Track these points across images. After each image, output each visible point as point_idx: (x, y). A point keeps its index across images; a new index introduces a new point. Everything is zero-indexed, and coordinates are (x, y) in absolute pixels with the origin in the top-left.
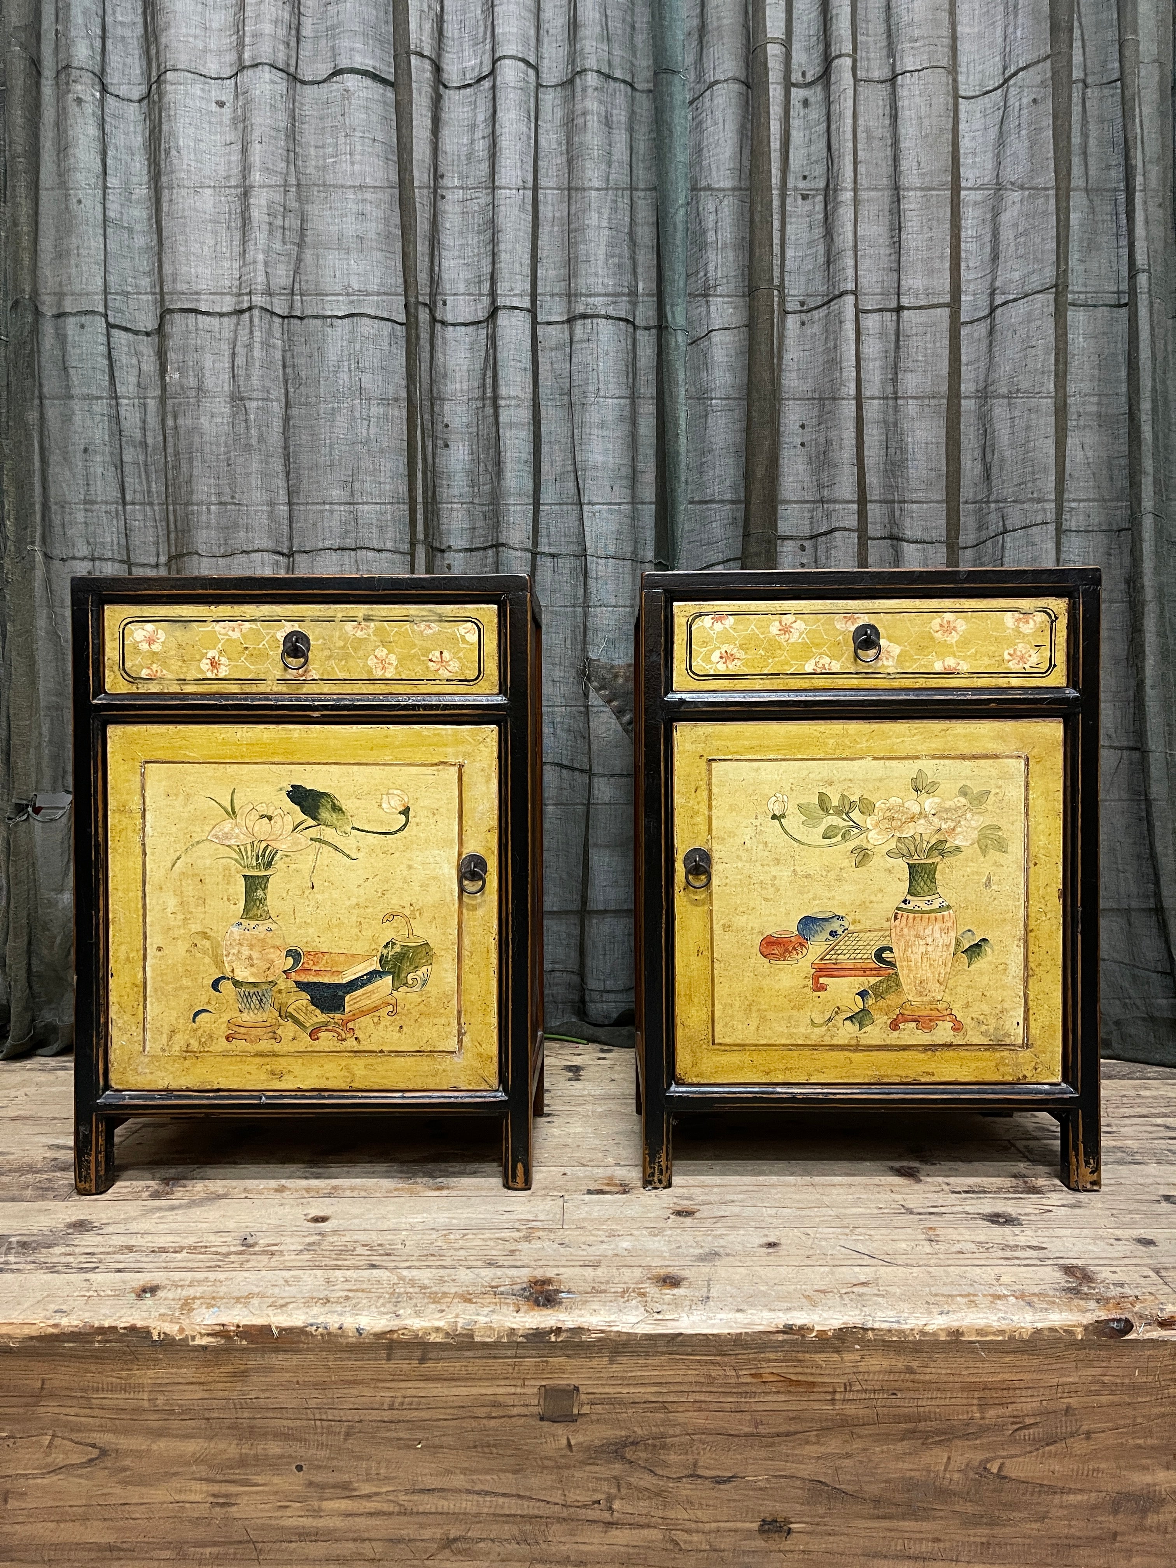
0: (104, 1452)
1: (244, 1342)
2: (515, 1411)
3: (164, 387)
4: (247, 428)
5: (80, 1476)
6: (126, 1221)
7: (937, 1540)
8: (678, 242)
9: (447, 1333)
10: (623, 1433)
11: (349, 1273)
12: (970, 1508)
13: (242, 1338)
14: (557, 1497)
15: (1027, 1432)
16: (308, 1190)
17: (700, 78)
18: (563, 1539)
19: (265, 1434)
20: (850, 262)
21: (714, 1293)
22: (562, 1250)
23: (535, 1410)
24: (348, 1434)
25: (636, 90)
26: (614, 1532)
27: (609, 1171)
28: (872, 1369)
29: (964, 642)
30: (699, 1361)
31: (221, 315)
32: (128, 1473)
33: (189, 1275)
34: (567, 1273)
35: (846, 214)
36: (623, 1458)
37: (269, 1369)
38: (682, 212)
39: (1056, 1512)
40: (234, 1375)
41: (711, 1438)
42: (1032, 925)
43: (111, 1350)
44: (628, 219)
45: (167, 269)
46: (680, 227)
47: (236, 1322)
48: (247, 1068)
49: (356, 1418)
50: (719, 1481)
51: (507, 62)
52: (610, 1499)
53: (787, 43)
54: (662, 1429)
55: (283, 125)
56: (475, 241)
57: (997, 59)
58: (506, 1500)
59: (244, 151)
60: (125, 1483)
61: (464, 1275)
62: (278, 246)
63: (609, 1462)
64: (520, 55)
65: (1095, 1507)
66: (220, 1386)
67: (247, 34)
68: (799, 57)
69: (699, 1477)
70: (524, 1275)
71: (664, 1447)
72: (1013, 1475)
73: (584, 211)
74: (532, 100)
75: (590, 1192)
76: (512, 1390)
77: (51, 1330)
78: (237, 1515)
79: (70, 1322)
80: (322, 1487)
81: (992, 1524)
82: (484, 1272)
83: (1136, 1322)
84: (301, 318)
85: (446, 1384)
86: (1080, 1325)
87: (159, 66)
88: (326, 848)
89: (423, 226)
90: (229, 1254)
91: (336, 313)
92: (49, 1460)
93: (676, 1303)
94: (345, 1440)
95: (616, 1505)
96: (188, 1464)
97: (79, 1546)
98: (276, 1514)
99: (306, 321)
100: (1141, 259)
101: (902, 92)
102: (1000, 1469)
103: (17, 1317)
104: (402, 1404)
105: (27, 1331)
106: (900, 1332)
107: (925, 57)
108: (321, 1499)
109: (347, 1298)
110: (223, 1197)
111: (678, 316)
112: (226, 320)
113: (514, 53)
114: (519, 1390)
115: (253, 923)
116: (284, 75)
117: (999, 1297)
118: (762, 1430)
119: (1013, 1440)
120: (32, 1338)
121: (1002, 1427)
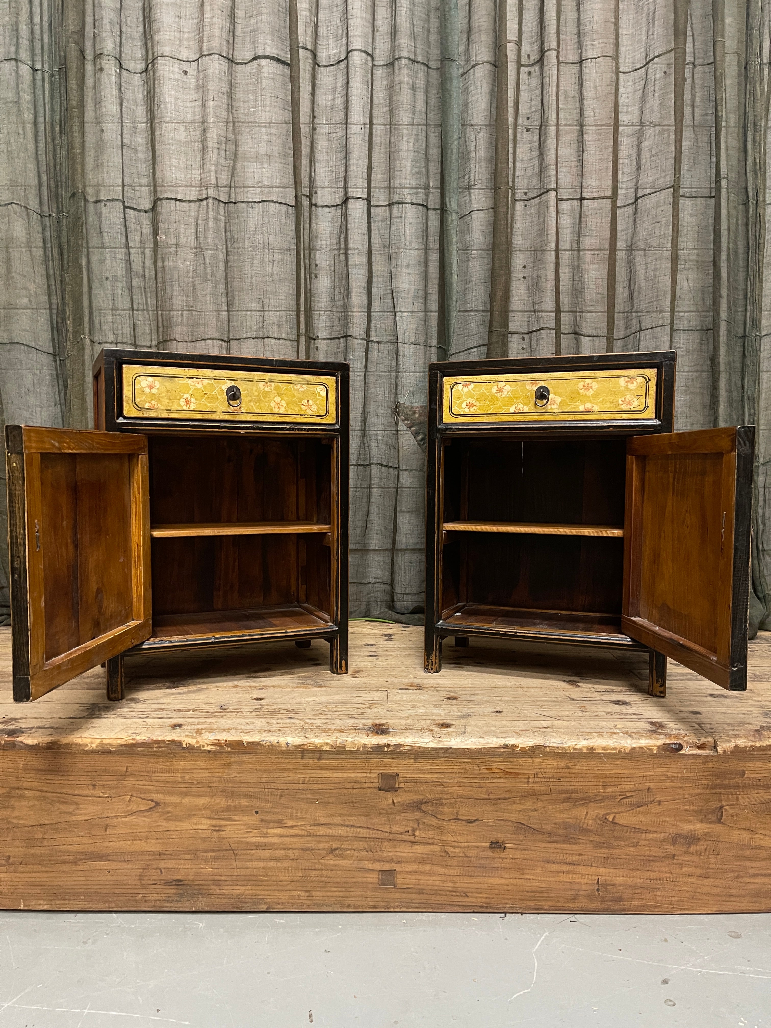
0: (157, 804)
1: (229, 749)
2: (366, 785)
3: (156, 243)
4: (205, 268)
5: (145, 816)
6: (157, 699)
7: (580, 855)
8: (454, 161)
9: (332, 746)
10: (421, 797)
11: (279, 721)
12: (598, 839)
13: (228, 747)
14: (387, 829)
15: (627, 800)
16: (250, 687)
17: (467, 61)
18: (390, 850)
19: (240, 795)
20: (553, 172)
21: (468, 730)
22: (388, 713)
23: (376, 785)
24: (281, 796)
25: (430, 68)
26: (416, 847)
27: (411, 681)
28: (548, 766)
29: (597, 395)
30: (460, 762)
31: (190, 202)
32: (170, 815)
33: (197, 721)
34: (391, 722)
35: (551, 142)
36: (421, 809)
37: (242, 763)
38: (456, 143)
39: (642, 843)
40: (224, 765)
41: (466, 800)
43: (161, 752)
44: (424, 145)
45: (158, 174)
46: (455, 151)
47: (225, 739)
49: (286, 788)
50: (469, 821)
51: (355, 53)
52: (414, 830)
53: (519, 43)
54: (441, 796)
55: (225, 90)
56: (336, 159)
57: (642, 50)
58: (361, 830)
59: (204, 106)
60: (167, 820)
61: (337, 722)
62: (222, 161)
63: (413, 811)
64: (363, 49)
65: (663, 841)
66: (217, 770)
67: (205, 36)
68: (526, 48)
69: (459, 820)
70: (370, 722)
71: (441, 804)
72: (621, 822)
73: (399, 141)
74: (370, 75)
75: (401, 689)
76: (365, 775)
77: (131, 742)
78: (225, 836)
79: (141, 738)
80: (269, 822)
81: (609, 847)
82: (348, 721)
83: (684, 745)
84: (235, 203)
85: (331, 771)
86: (655, 746)
87: (153, 54)
89: (305, 151)
90: (214, 712)
91: (254, 200)
92: (129, 808)
93: (448, 734)
94: (280, 798)
95: (417, 833)
96: (200, 810)
97: (143, 853)
98: (245, 836)
99: (237, 204)
100: (724, 172)
101: (586, 71)
102: (613, 819)
103: (113, 735)
104: (309, 781)
105: (120, 742)
106: (563, 748)
107: (600, 50)
108: (268, 828)
109: (280, 730)
110: (206, 689)
111: (452, 204)
112: (192, 204)
113: (360, 48)
114: (368, 775)
116: (227, 61)
117: (615, 733)
118: (492, 796)
119: (620, 804)
120: (122, 745)
121: (614, 797)
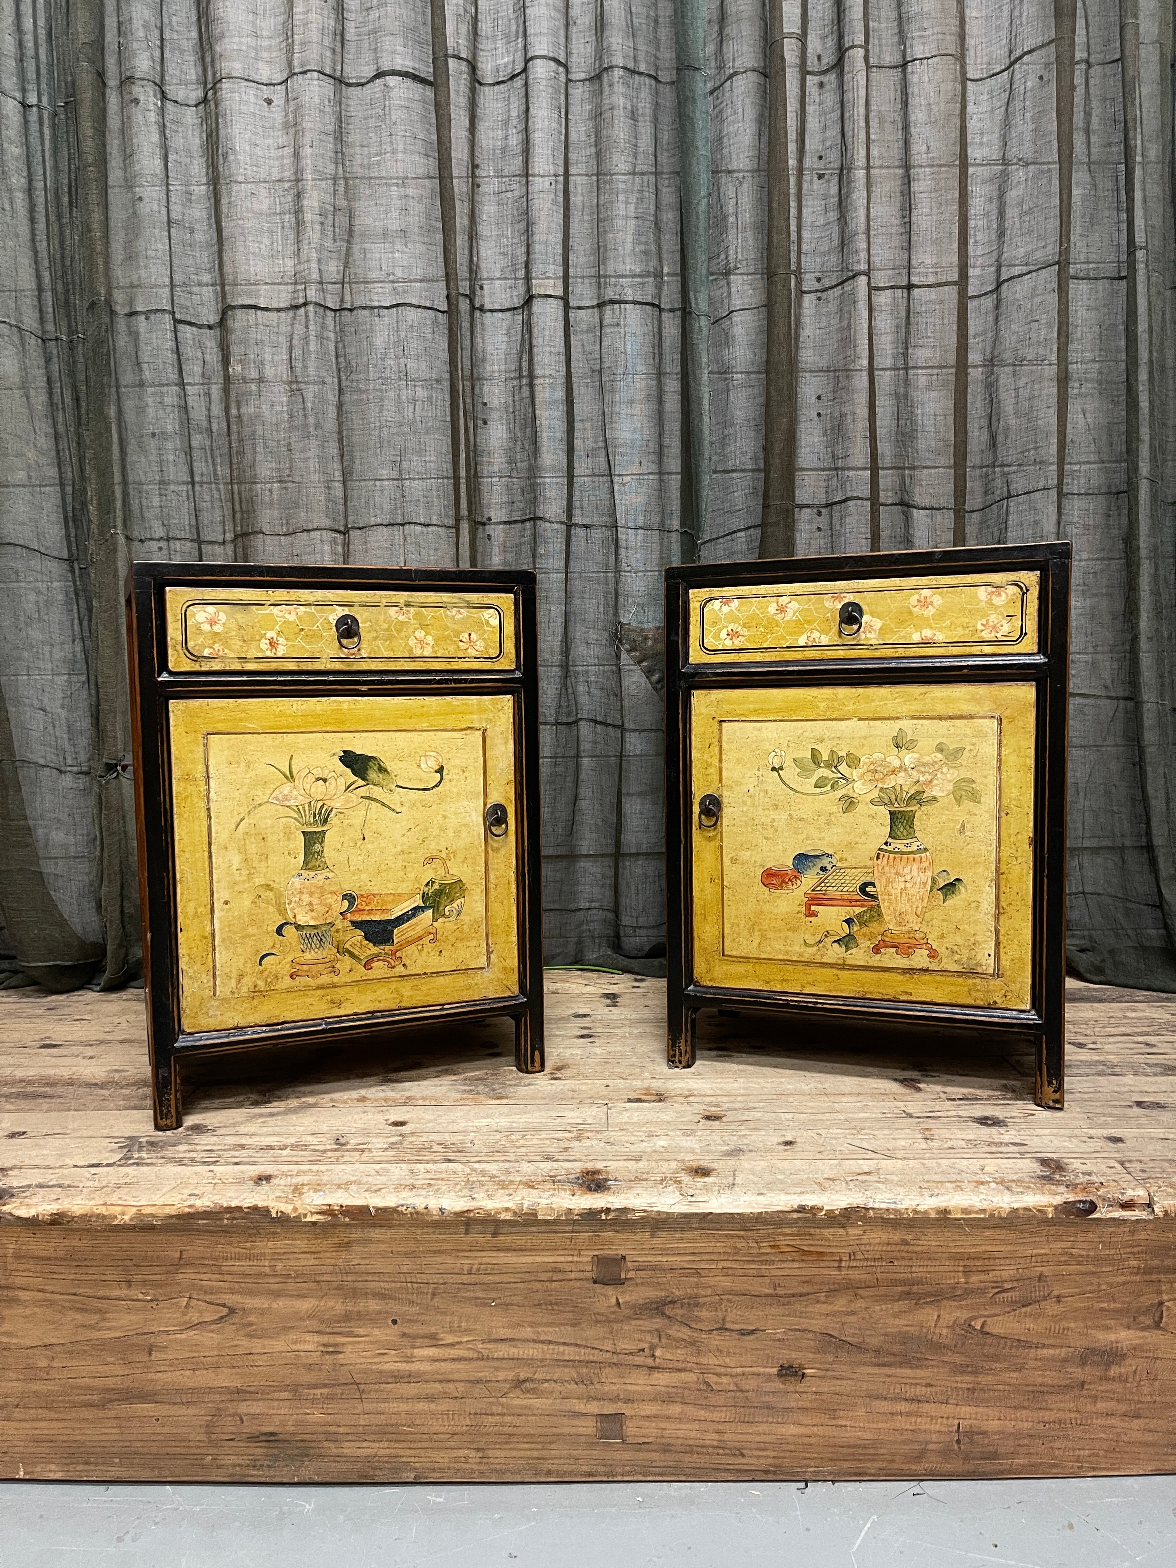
0: (232, 1311)
1: (347, 1219)
2: (573, 1276)
3: (227, 378)
4: (305, 416)
5: (212, 1331)
6: (234, 1125)
7: (929, 1385)
8: (701, 231)
9: (515, 1213)
10: (663, 1294)
11: (429, 1166)
12: (958, 1359)
13: (345, 1216)
14: (608, 1346)
15: (1005, 1295)
16: (386, 1100)
17: (720, 68)
18: (614, 1381)
19: (366, 1294)
20: (863, 245)
21: (738, 1180)
22: (608, 1148)
23: (588, 1275)
24: (434, 1294)
25: (660, 82)
26: (656, 1375)
27: (646, 1083)
28: (872, 1241)
29: (940, 615)
30: (726, 1235)
31: (279, 310)
32: (254, 1327)
33: (295, 1168)
34: (613, 1165)
35: (859, 197)
36: (663, 1314)
37: (367, 1241)
38: (704, 202)
39: (1032, 1364)
40: (340, 1245)
41: (737, 1298)
42: (1003, 868)
43: (237, 1226)
44: (653, 207)
45: (228, 269)
46: (702, 217)
47: (340, 1203)
48: (308, 1000)
49: (441, 1281)
50: (743, 1333)
51: (538, 61)
52: (653, 1348)
53: (803, 38)
54: (695, 1291)
55: (331, 128)
56: (511, 234)
57: (1004, 41)
58: (567, 1348)
59: (297, 155)
60: (250, 1336)
61: (526, 1167)
62: (329, 244)
63: (651, 1317)
64: (551, 55)
65: (1065, 1360)
66: (328, 1254)
67: (297, 43)
68: (814, 44)
69: (727, 1329)
70: (578, 1167)
71: (697, 1305)
72: (995, 1331)
73: (612, 202)
74: (563, 97)
75: (630, 1101)
76: (570, 1259)
77: (187, 1210)
78: (344, 1362)
79: (203, 1203)
80: (415, 1337)
81: (975, 1373)
82: (542, 1165)
83: (1100, 1204)
84: (351, 310)
85: (515, 1254)
86: (1050, 1206)
87: (214, 74)
88: (375, 805)
89: (461, 221)
90: (326, 1151)
91: (382, 304)
92: (187, 1318)
93: (706, 1189)
94: (432, 1299)
95: (658, 1353)
96: (302, 1319)
97: (211, 1390)
98: (376, 1360)
99: (355, 312)
100: (1140, 238)
101: (913, 79)
102: (982, 1326)
103: (158, 1200)
104: (478, 1270)
105: (167, 1211)
106: (896, 1211)
107: (934, 45)
108: (413, 1347)
109: (430, 1185)
110: (315, 1105)
111: (701, 302)
112: (282, 315)
113: (545, 53)
114: (576, 1259)
115: (312, 873)
116: (332, 81)
117: (982, 1183)
118: (780, 1291)
119: (993, 1302)
120: (172, 1217)
121: (983, 1291)
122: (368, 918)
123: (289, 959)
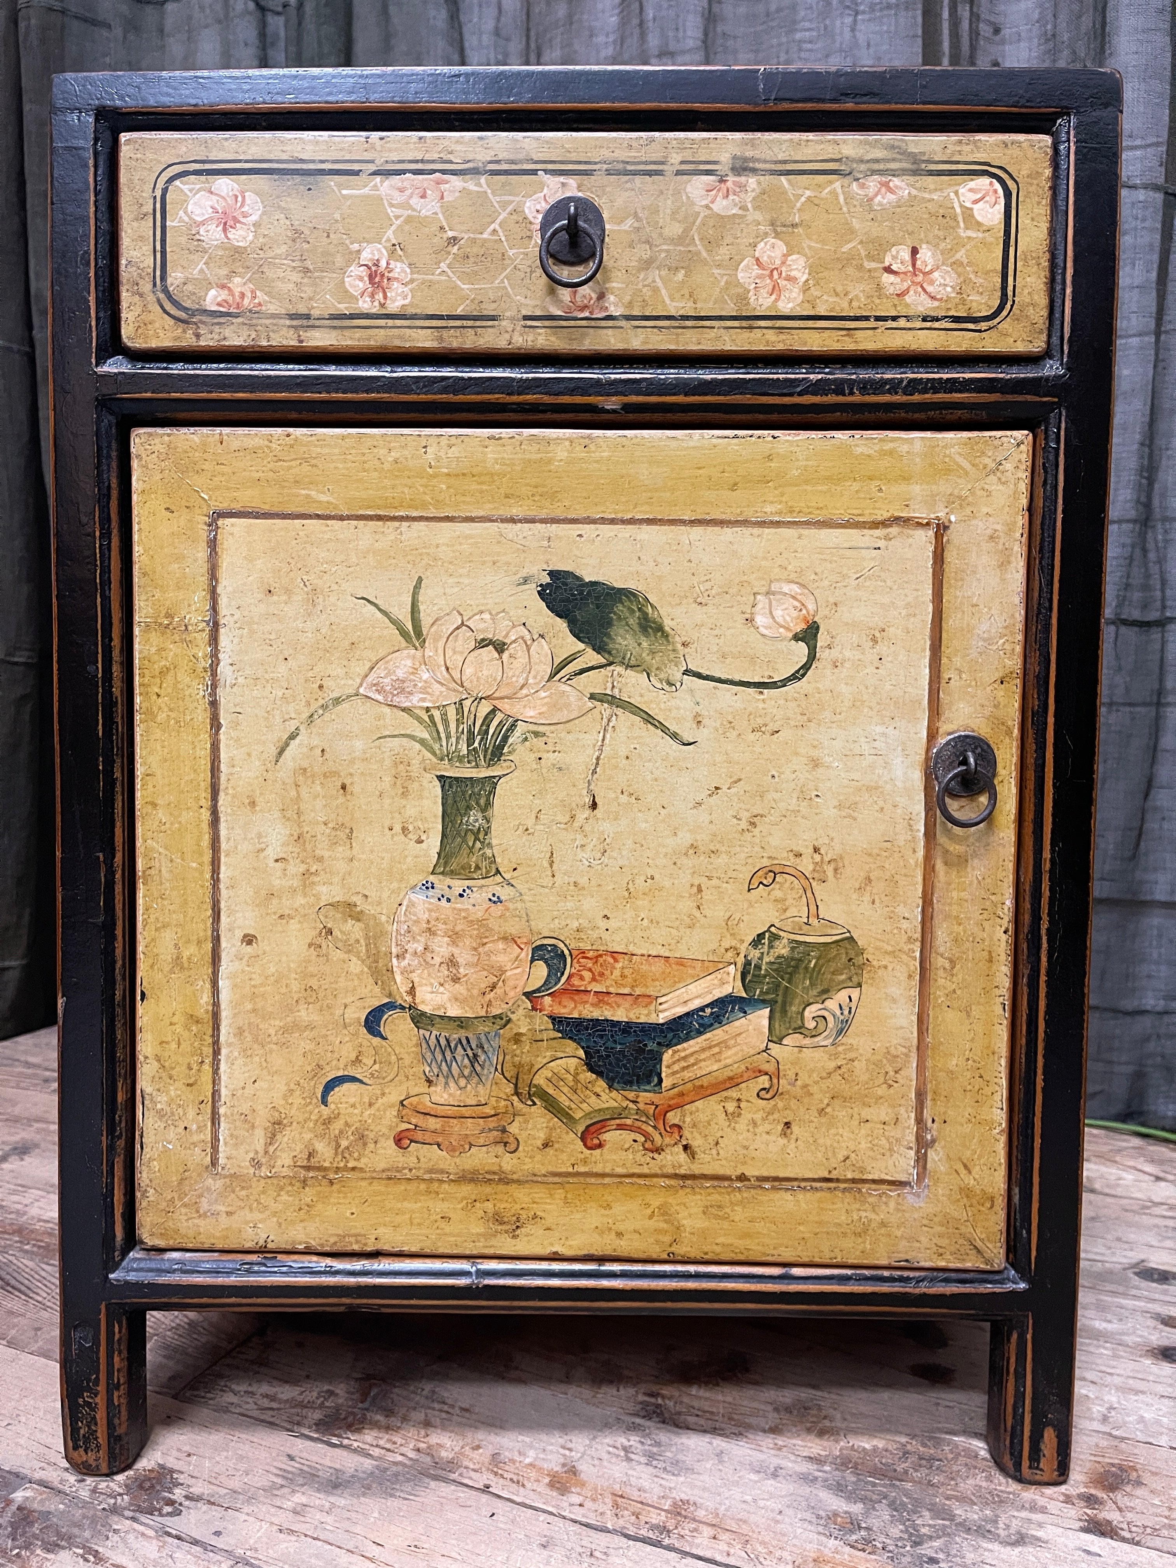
48: (440, 1207)
88: (624, 719)
115: (459, 885)
122: (596, 1014)
123: (395, 1096)
